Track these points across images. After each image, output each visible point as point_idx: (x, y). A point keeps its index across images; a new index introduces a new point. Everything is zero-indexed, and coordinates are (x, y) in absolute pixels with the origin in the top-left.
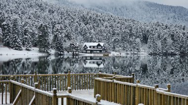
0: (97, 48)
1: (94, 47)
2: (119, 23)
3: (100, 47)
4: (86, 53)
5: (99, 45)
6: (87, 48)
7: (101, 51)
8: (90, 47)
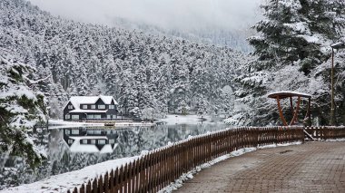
0: (97, 109)
1: (89, 106)
2: (192, 54)
3: (103, 107)
4: (70, 120)
5: (100, 102)
6: (74, 109)
7: (103, 115)
8: (81, 106)
